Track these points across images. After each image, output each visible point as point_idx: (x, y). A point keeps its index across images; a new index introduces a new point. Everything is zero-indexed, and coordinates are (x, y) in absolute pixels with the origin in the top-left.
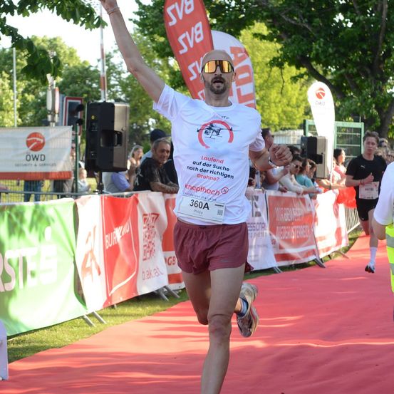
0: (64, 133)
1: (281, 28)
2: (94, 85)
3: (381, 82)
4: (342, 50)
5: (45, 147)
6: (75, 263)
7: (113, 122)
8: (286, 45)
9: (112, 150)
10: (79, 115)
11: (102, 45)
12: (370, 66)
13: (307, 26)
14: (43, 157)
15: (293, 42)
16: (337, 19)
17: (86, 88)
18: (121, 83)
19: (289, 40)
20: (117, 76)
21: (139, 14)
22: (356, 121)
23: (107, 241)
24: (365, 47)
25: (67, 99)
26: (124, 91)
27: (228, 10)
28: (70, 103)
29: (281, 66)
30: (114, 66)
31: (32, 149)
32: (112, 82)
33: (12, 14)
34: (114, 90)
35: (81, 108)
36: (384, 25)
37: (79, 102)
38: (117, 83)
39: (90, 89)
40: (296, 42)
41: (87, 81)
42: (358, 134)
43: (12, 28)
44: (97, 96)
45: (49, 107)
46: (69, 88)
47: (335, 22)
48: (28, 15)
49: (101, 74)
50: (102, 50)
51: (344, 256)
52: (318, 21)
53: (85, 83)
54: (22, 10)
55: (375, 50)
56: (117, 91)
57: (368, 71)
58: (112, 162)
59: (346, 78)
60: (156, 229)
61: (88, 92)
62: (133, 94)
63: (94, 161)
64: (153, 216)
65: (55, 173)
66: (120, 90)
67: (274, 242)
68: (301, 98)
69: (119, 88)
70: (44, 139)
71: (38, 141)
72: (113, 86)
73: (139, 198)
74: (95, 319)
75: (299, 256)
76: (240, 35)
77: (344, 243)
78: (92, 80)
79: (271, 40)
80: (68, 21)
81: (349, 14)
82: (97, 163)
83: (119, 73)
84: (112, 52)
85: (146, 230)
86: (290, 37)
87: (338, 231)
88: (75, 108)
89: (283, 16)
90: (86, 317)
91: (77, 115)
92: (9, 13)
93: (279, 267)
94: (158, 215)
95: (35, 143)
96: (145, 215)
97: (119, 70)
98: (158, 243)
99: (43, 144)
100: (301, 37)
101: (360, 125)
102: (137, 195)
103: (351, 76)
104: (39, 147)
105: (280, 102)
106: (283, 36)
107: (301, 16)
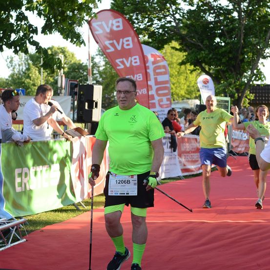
0: (67, 99)
1: (186, 45)
2: (85, 73)
3: (239, 76)
4: (219, 57)
6: (70, 174)
7: (93, 95)
8: (188, 54)
9: (92, 111)
11: (89, 52)
12: (234, 67)
13: (200, 44)
15: (192, 53)
16: (216, 41)
17: (80, 75)
18: (100, 72)
19: (191, 51)
20: (98, 69)
22: (226, 96)
25: (69, 81)
26: (101, 76)
27: (158, 34)
28: (71, 83)
30: (96, 63)
32: (95, 72)
33: (37, 34)
34: (95, 76)
35: (76, 86)
36: (241, 45)
37: (76, 83)
38: (97, 72)
39: (82, 75)
40: (194, 53)
41: (81, 71)
42: (227, 104)
43: (36, 42)
44: (86, 79)
45: (59, 85)
46: (71, 74)
47: (215, 42)
48: (47, 34)
49: (89, 67)
50: (89, 55)
52: (206, 42)
54: (44, 31)
55: (235, 58)
56: (97, 77)
57: (233, 69)
58: (92, 118)
59: (221, 72)
61: (81, 77)
63: (82, 117)
67: (180, 162)
69: (98, 75)
72: (95, 74)
75: (194, 170)
76: (164, 48)
78: (84, 71)
79: (181, 51)
81: (223, 38)
82: (83, 118)
83: (99, 67)
84: (95, 54)
86: (191, 49)
88: (74, 86)
89: (187, 39)
91: (75, 90)
92: (35, 34)
93: (183, 176)
97: (99, 65)
100: (197, 50)
101: (228, 99)
103: (224, 72)
105: (185, 84)
106: (187, 49)
107: (197, 39)
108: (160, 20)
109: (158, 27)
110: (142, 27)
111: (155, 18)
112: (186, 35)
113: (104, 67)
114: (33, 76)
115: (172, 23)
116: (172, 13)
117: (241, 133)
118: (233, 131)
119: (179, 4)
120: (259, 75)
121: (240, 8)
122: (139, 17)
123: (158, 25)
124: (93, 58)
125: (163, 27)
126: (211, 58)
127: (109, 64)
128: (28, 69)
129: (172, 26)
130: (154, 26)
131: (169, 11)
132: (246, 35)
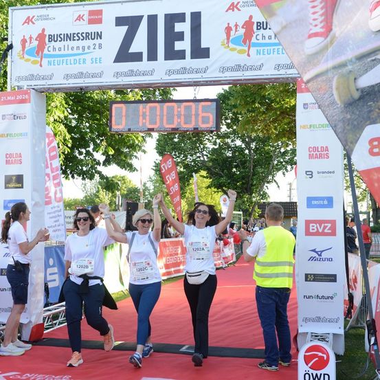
0: (123, 214)
1: (211, 174)
3: (250, 196)
8: (213, 180)
11: (141, 179)
12: (246, 189)
13: (221, 173)
15: (216, 179)
21: (155, 166)
22: (239, 211)
27: (190, 166)
29: (211, 188)
36: (251, 173)
42: (240, 216)
45: (117, 203)
47: (232, 171)
50: (141, 181)
52: (226, 171)
55: (247, 183)
57: (245, 191)
79: (208, 178)
81: (238, 169)
86: (215, 177)
89: (212, 169)
101: (241, 213)
106: (212, 177)
107: (219, 169)
108: (192, 156)
109: (191, 161)
110: (179, 160)
111: (188, 154)
112: (211, 166)
114: (101, 196)
115: (201, 158)
116: (201, 151)
119: (206, 144)
120: (264, 195)
121: (250, 147)
122: (177, 154)
124: (145, 184)
125: (194, 161)
126: (229, 183)
128: (98, 192)
129: (201, 160)
130: (187, 160)
131: (198, 149)
132: (255, 166)
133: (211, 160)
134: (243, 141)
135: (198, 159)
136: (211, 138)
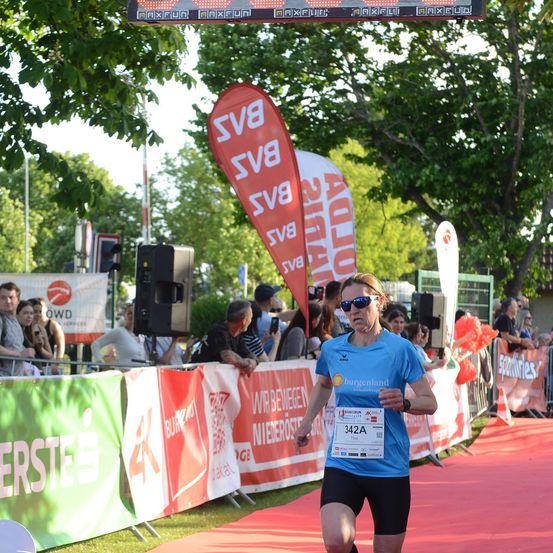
0: (97, 282)
1: (382, 149)
2: (131, 218)
3: (514, 223)
4: (464, 179)
5: (72, 300)
6: (121, 456)
7: (172, 270)
8: (389, 171)
9: (170, 308)
10: (115, 259)
11: (145, 166)
12: (501, 200)
13: (417, 146)
14: (69, 314)
15: (399, 168)
16: (456, 138)
17: (119, 221)
18: (166, 216)
19: (394, 166)
20: (162, 207)
21: (198, 123)
23: (168, 429)
24: (493, 175)
25: (99, 237)
26: (170, 226)
27: (314, 123)
28: (103, 242)
29: (383, 199)
30: (157, 193)
31: (55, 303)
32: (155, 215)
33: (40, 126)
34: (158, 224)
35: (117, 248)
36: (519, 148)
37: (116, 241)
38: (161, 215)
39: (125, 223)
40: (403, 168)
41: (122, 213)
42: (485, 291)
43: (39, 144)
44: (134, 232)
45: (79, 247)
46: (97, 221)
47: (454, 141)
49: (144, 204)
50: (145, 173)
51: (466, 451)
52: (432, 141)
53: (118, 214)
55: (507, 178)
56: (161, 227)
57: (498, 207)
58: (170, 324)
59: (468, 215)
60: (224, 412)
61: (122, 228)
62: (182, 231)
63: (146, 322)
64: (221, 395)
65: (85, 335)
66: (165, 225)
68: (404, 239)
69: (163, 223)
70: (70, 289)
71: (62, 293)
72: (156, 220)
73: (205, 373)
74: (146, 531)
76: (329, 155)
77: (467, 434)
78: (128, 211)
79: (370, 164)
80: (111, 135)
81: (473, 132)
82: (150, 325)
83: (165, 203)
84: (156, 172)
85: (214, 414)
86: (394, 160)
87: (459, 419)
88: (110, 249)
89: (387, 133)
90: (134, 528)
91: (112, 258)
92: (35, 124)
94: (228, 395)
95: (59, 295)
96: (212, 394)
97: (165, 198)
98: (228, 431)
99: (69, 297)
100: (410, 161)
101: (489, 279)
102: (202, 367)
103: (475, 213)
104: (63, 300)
105: (376, 244)
106: (386, 158)
107: (409, 133)
108: (318, 88)
109: (314, 105)
111: (306, 83)
112: (382, 124)
113: (178, 203)
115: (349, 94)
116: (348, 71)
117: (521, 362)
118: (502, 357)
119: (366, 49)
121: (516, 57)
122: (268, 81)
123: (314, 101)
124: (152, 181)
125: (323, 103)
127: (190, 196)
129: (349, 103)
130: (304, 102)
131: (340, 67)
132: (530, 124)
133: (383, 103)
134: (494, 38)
135: (339, 100)
136: (381, 29)
